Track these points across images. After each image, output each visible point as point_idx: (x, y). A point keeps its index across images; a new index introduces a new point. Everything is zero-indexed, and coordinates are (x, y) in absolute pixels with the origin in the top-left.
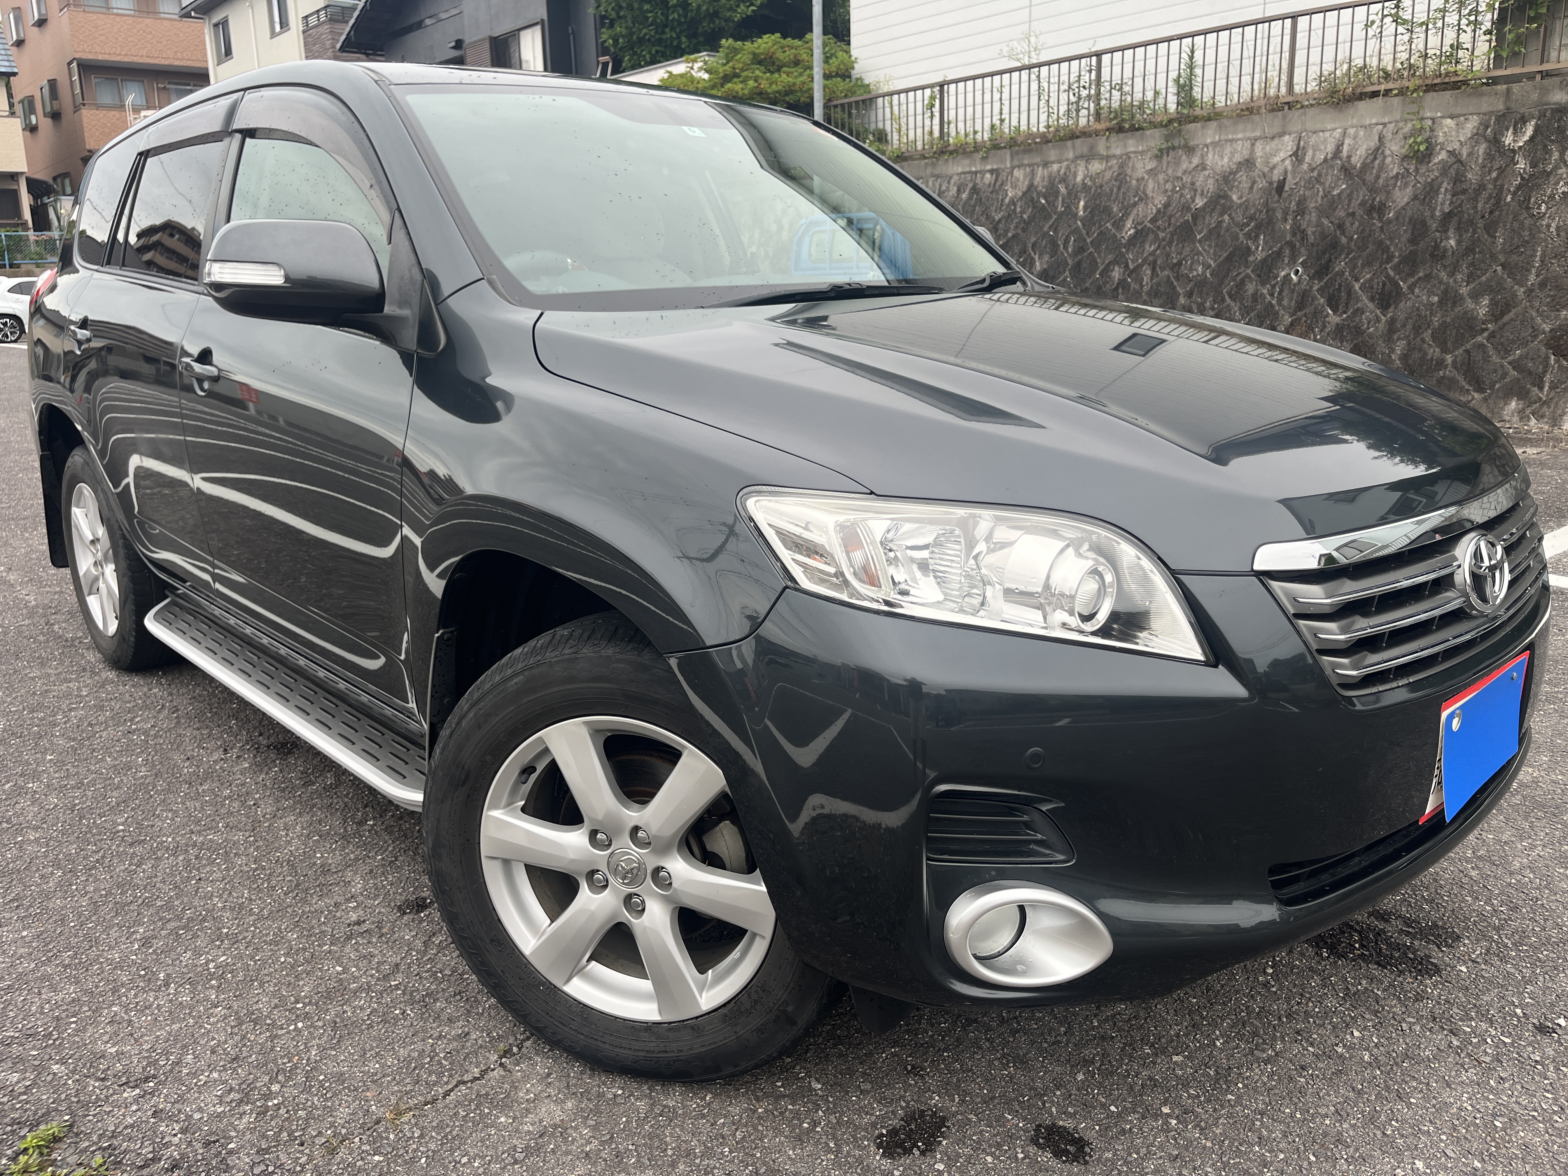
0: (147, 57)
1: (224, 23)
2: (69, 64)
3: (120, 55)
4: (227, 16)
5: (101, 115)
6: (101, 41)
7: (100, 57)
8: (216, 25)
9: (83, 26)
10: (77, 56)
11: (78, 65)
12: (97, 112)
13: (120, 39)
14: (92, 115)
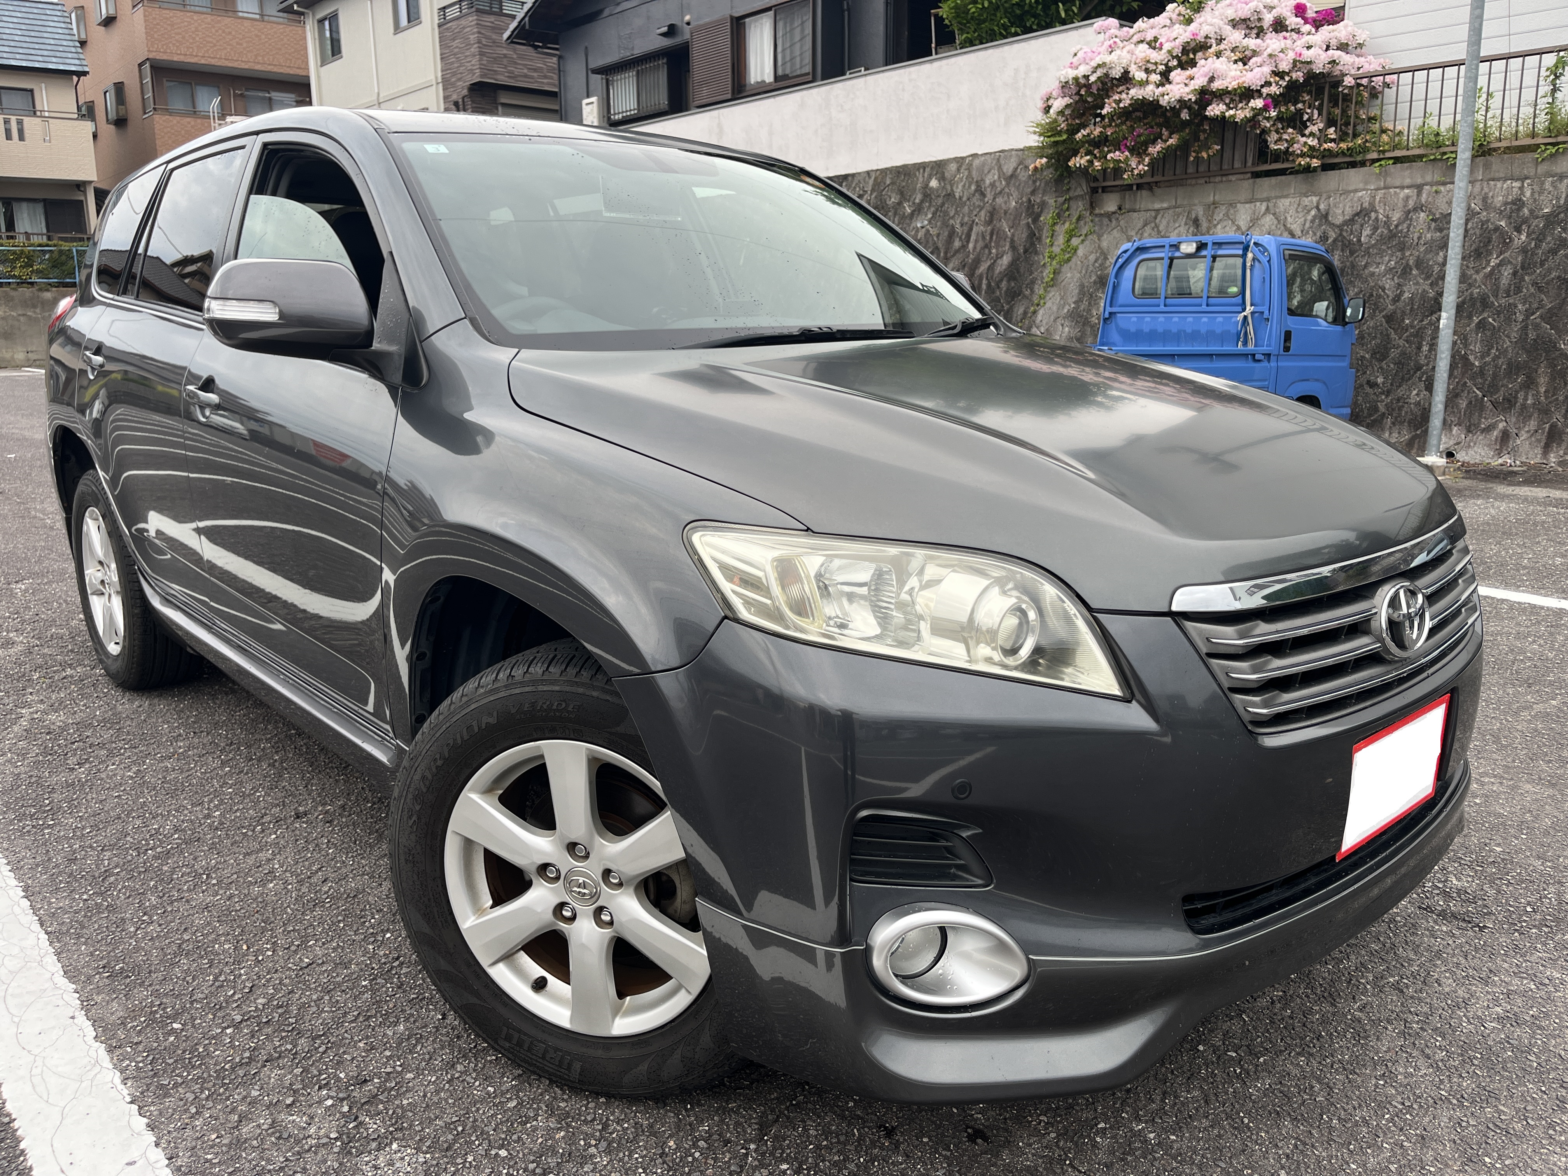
0: (226, 59)
1: (333, 18)
2: (140, 65)
3: (196, 56)
4: (337, 10)
5: (175, 122)
6: (177, 41)
7: (175, 59)
8: (321, 21)
9: (158, 24)
10: (151, 56)
11: (151, 67)
12: (171, 118)
13: (197, 39)
14: (164, 121)
